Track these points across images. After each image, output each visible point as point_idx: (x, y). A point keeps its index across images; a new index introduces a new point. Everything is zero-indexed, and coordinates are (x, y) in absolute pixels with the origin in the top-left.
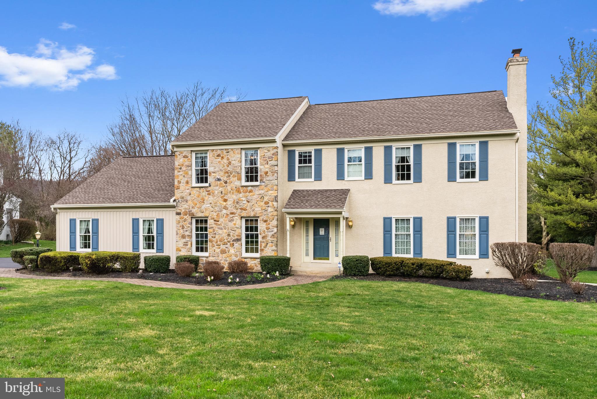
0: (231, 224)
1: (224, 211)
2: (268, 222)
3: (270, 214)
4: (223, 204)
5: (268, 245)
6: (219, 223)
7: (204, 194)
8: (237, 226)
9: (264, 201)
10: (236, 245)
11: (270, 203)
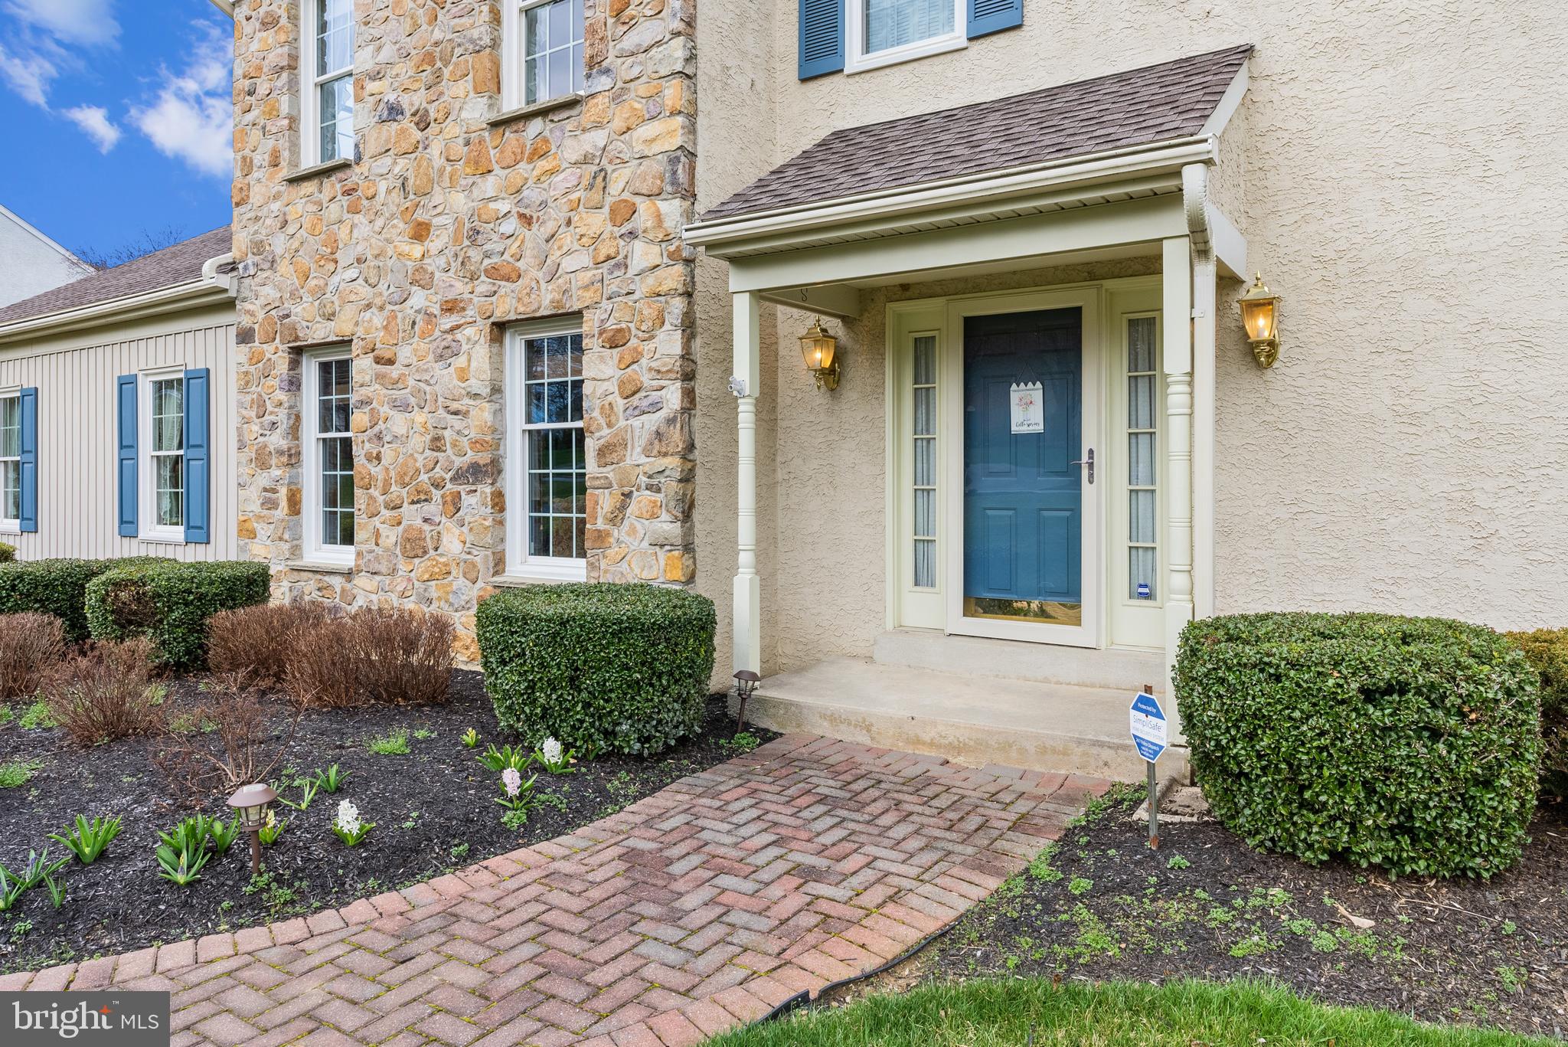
0: (445, 378)
1: (419, 299)
2: (633, 342)
3: (642, 288)
4: (408, 256)
5: (632, 509)
6: (394, 372)
7: (334, 211)
8: (476, 385)
9: (609, 200)
10: (475, 502)
11: (642, 205)
